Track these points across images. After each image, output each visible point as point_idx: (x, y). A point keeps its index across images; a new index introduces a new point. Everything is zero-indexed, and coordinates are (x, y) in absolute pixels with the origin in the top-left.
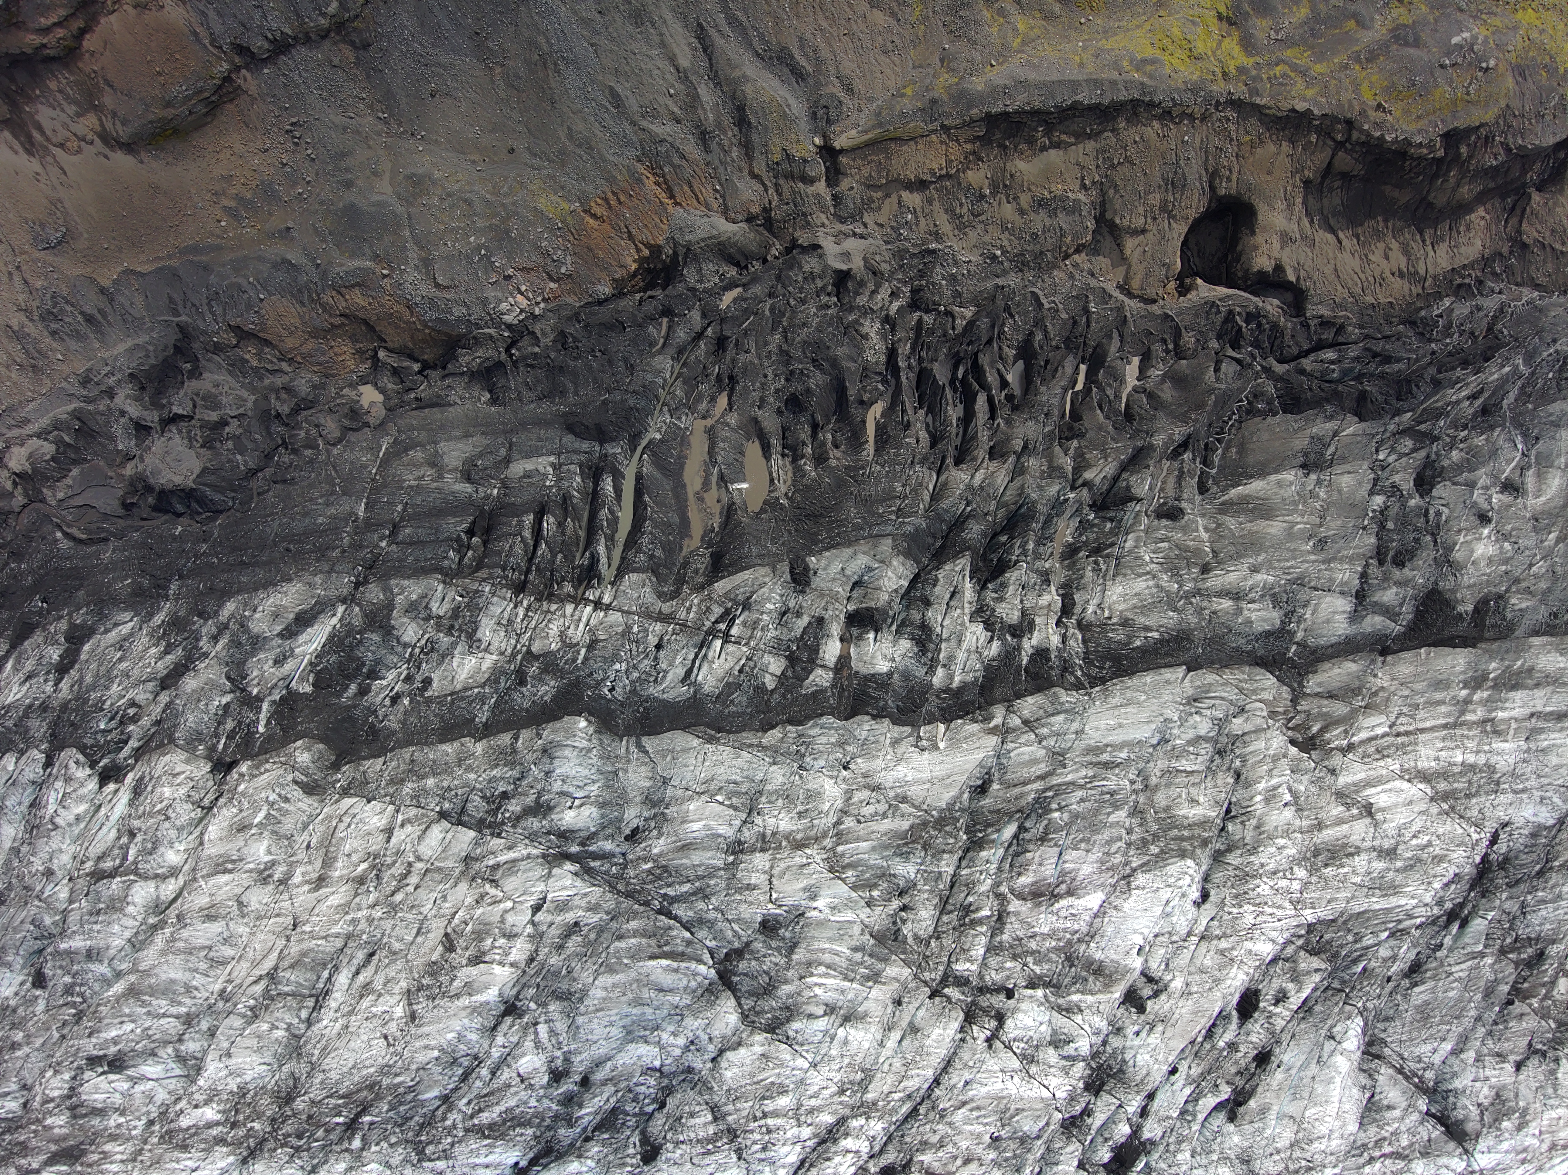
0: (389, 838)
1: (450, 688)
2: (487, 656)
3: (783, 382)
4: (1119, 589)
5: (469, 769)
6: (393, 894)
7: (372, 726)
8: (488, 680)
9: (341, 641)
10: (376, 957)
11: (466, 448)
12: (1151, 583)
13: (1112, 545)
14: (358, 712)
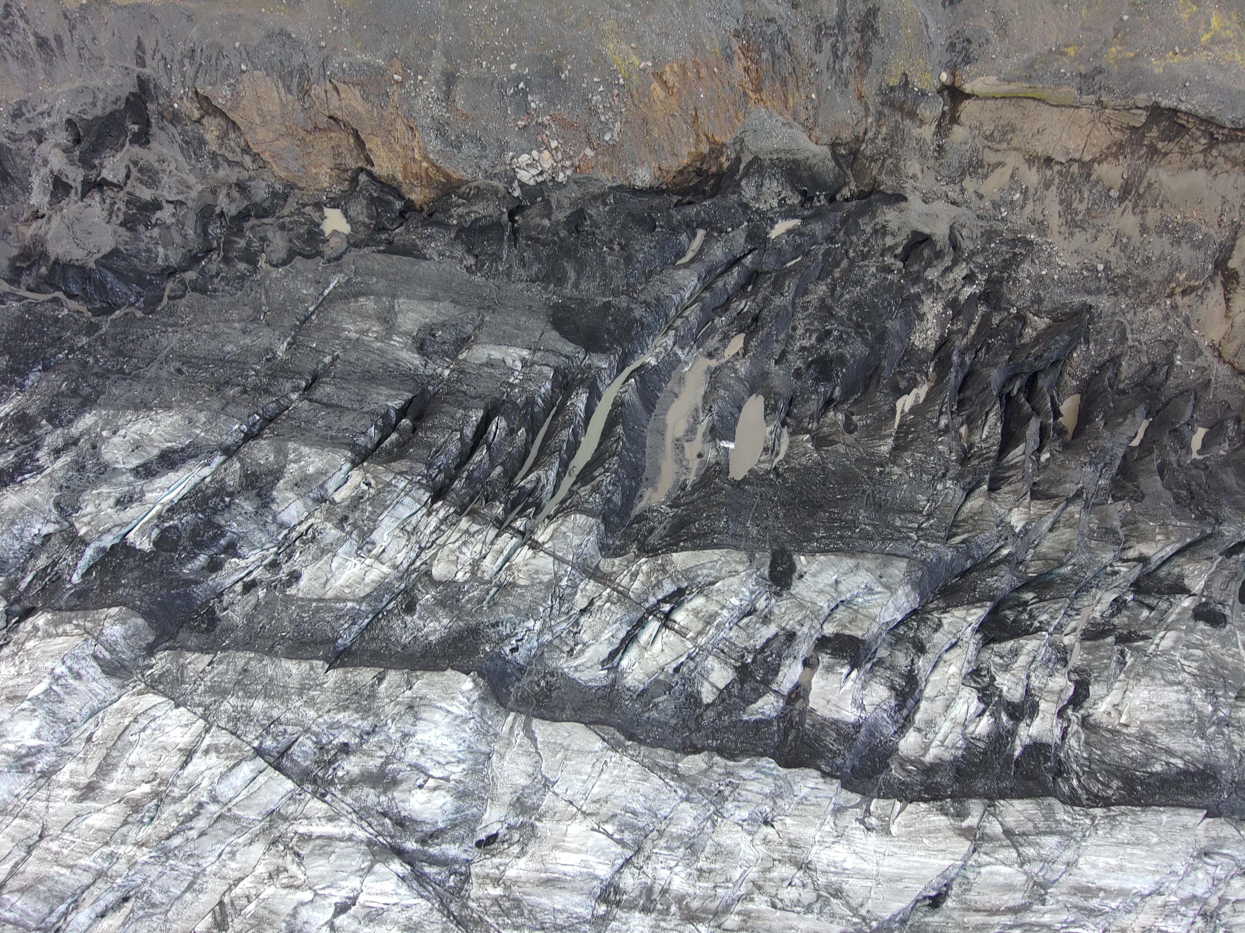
0: (186, 763)
1: (319, 593)
2: (377, 565)
3: (813, 340)
4: (1145, 694)
5: (311, 703)
6: (169, 837)
7: (211, 612)
8: (368, 595)
9: (206, 499)
10: (129, 905)
11: (428, 312)
12: (1183, 697)
13: (1145, 638)
14: (198, 590)
